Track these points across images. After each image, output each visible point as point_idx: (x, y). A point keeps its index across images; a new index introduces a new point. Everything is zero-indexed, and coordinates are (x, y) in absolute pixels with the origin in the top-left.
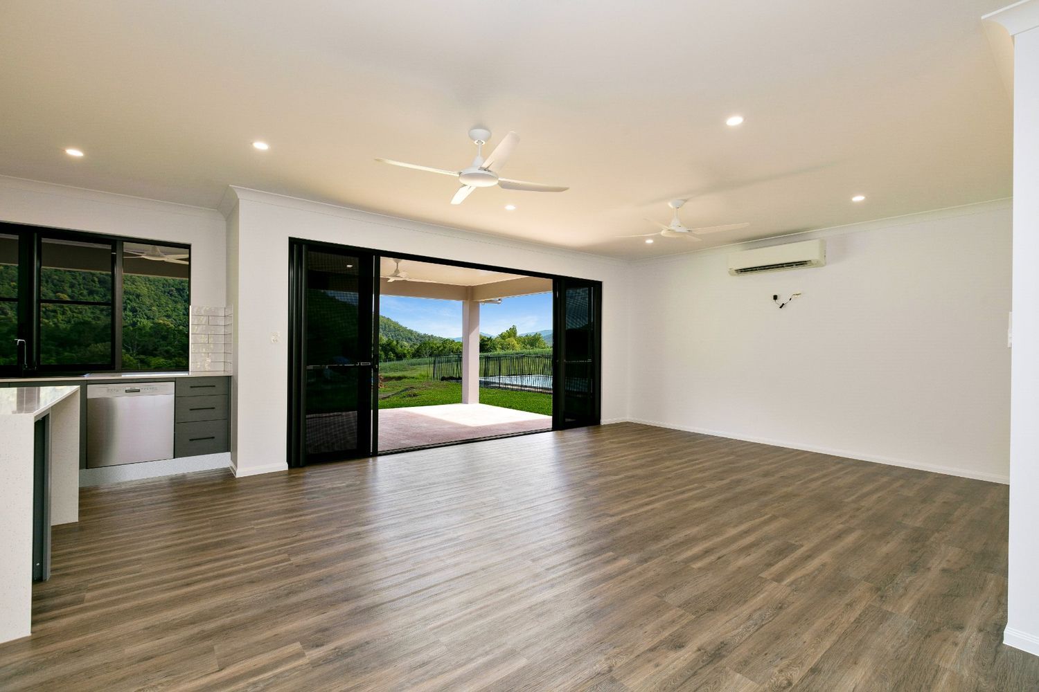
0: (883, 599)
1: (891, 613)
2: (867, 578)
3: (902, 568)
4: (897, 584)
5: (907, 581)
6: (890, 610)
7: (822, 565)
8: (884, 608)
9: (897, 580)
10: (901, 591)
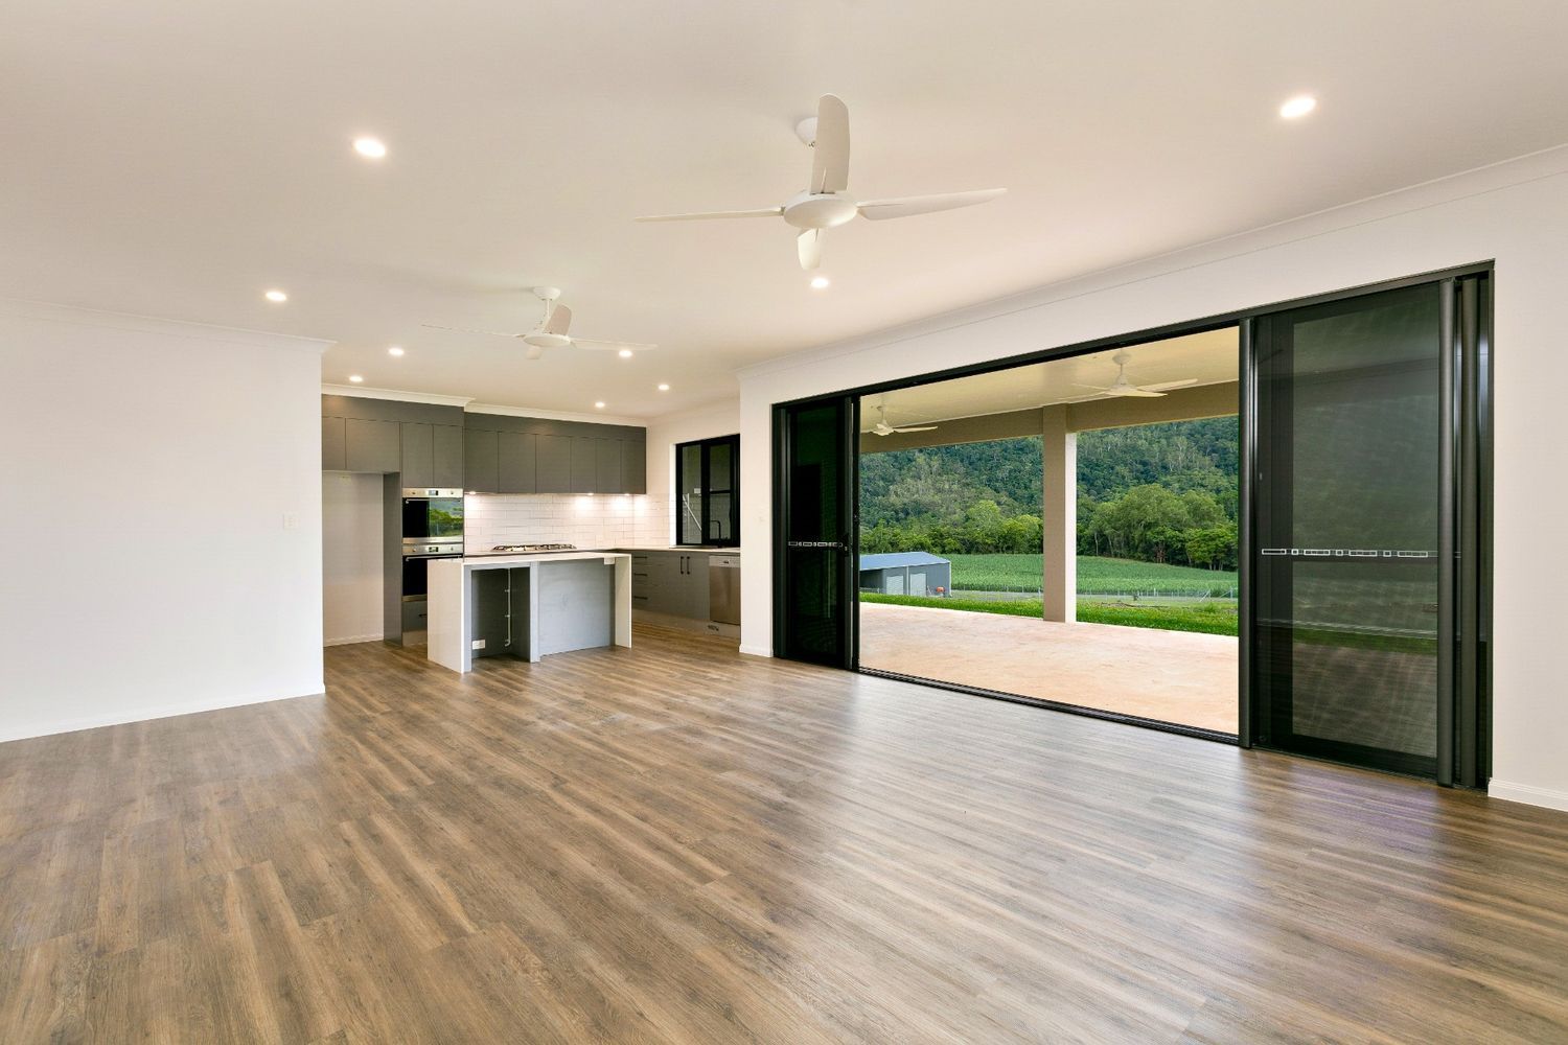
0: (80, 945)
1: (55, 936)
2: (135, 957)
3: (88, 1023)
4: (77, 983)
5: (60, 1002)
6: (60, 939)
7: (225, 923)
8: (71, 936)
9: (82, 990)
10: (61, 976)
